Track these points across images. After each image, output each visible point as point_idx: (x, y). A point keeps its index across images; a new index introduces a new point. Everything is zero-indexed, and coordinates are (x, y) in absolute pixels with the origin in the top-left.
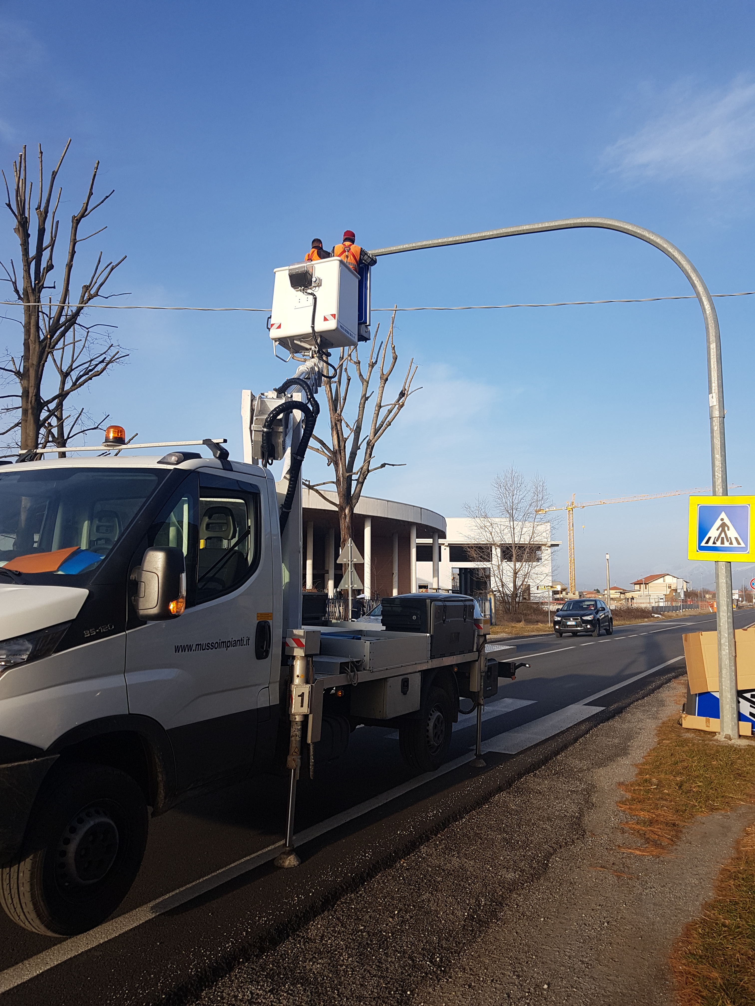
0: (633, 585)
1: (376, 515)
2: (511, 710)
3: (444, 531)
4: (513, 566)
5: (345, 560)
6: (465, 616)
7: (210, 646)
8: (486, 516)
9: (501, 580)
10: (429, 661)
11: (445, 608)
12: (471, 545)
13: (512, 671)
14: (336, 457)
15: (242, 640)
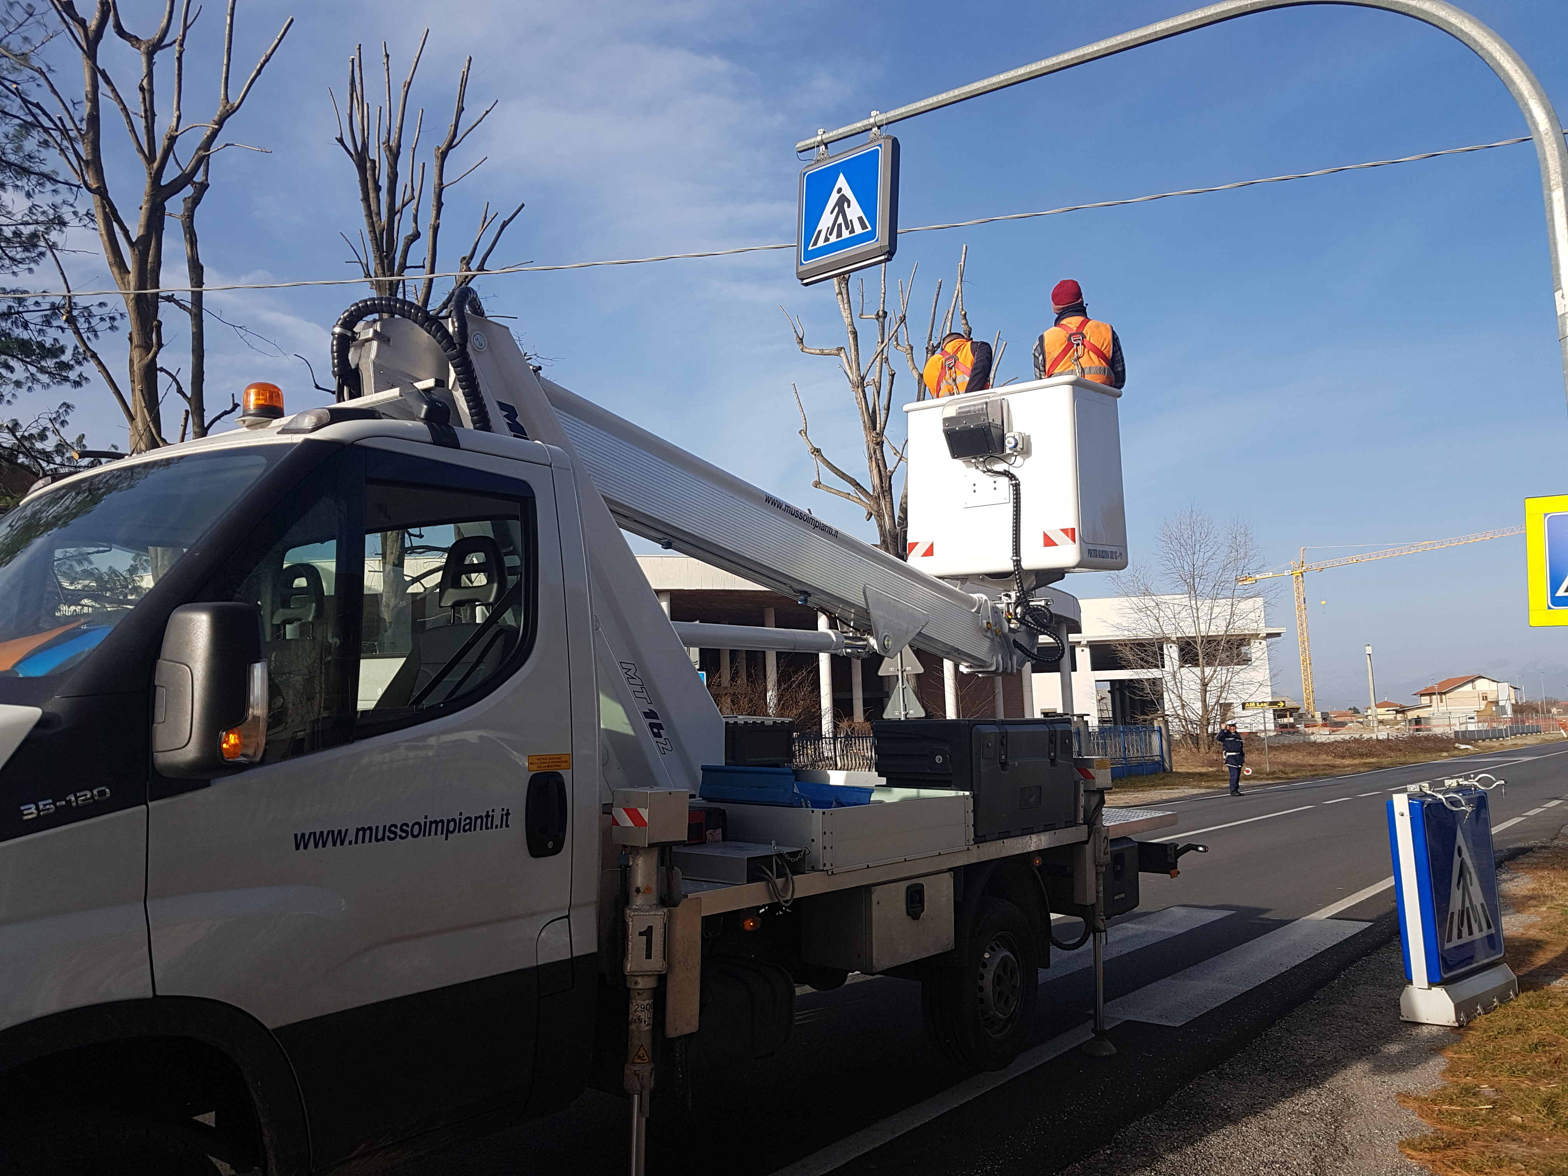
0: (1417, 697)
3: (1076, 620)
4: (1199, 674)
5: (891, 669)
6: (1052, 754)
7: (398, 831)
8: (1147, 590)
9: (1180, 697)
10: (970, 847)
11: (1004, 738)
12: (1124, 640)
13: (1169, 860)
14: (879, 505)
15: (489, 816)
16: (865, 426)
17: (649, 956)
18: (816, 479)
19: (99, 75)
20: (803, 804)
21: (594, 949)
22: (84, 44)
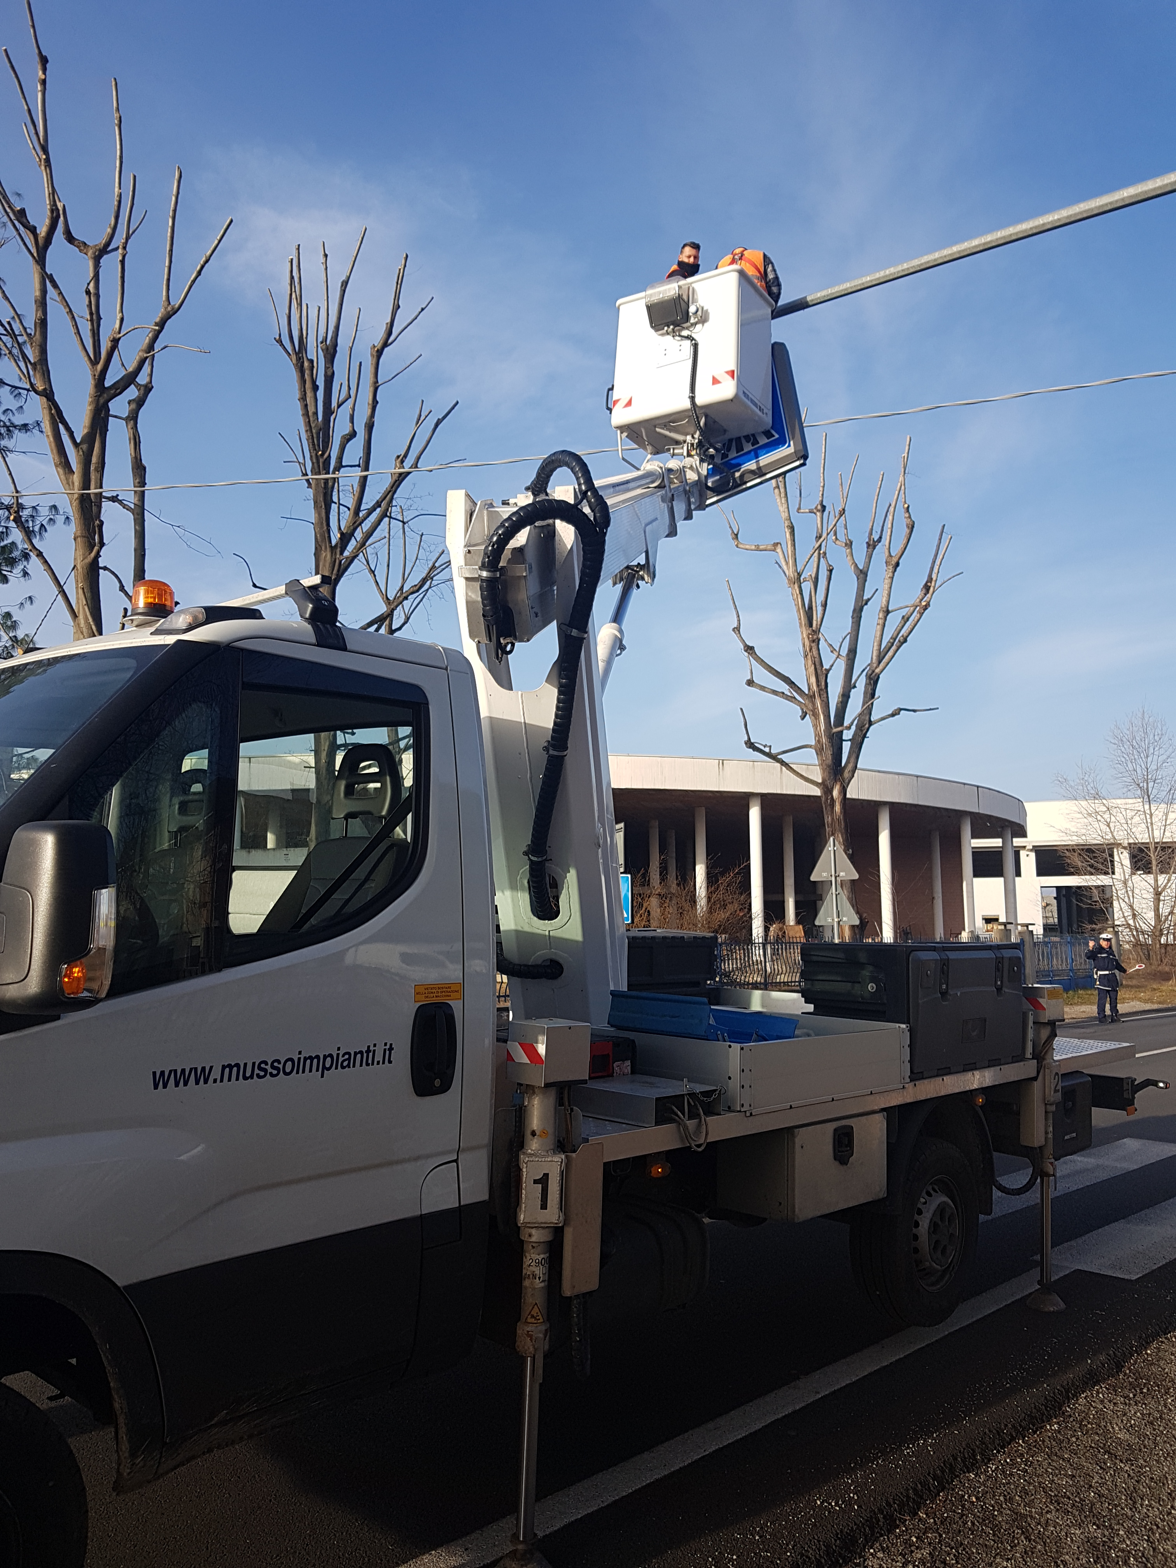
1: (898, 801)
2: (1136, 1167)
3: (1022, 823)
4: (1152, 882)
5: (825, 874)
6: (999, 983)
7: (268, 1068)
8: (1097, 794)
9: (1131, 907)
10: (907, 1085)
11: (944, 966)
12: (1073, 845)
13: (1126, 1096)
14: (814, 704)
15: (370, 1051)
16: (801, 624)
17: (544, 1206)
18: (749, 677)
19: (48, 281)
20: (720, 1037)
21: (485, 1197)
22: (34, 251)
